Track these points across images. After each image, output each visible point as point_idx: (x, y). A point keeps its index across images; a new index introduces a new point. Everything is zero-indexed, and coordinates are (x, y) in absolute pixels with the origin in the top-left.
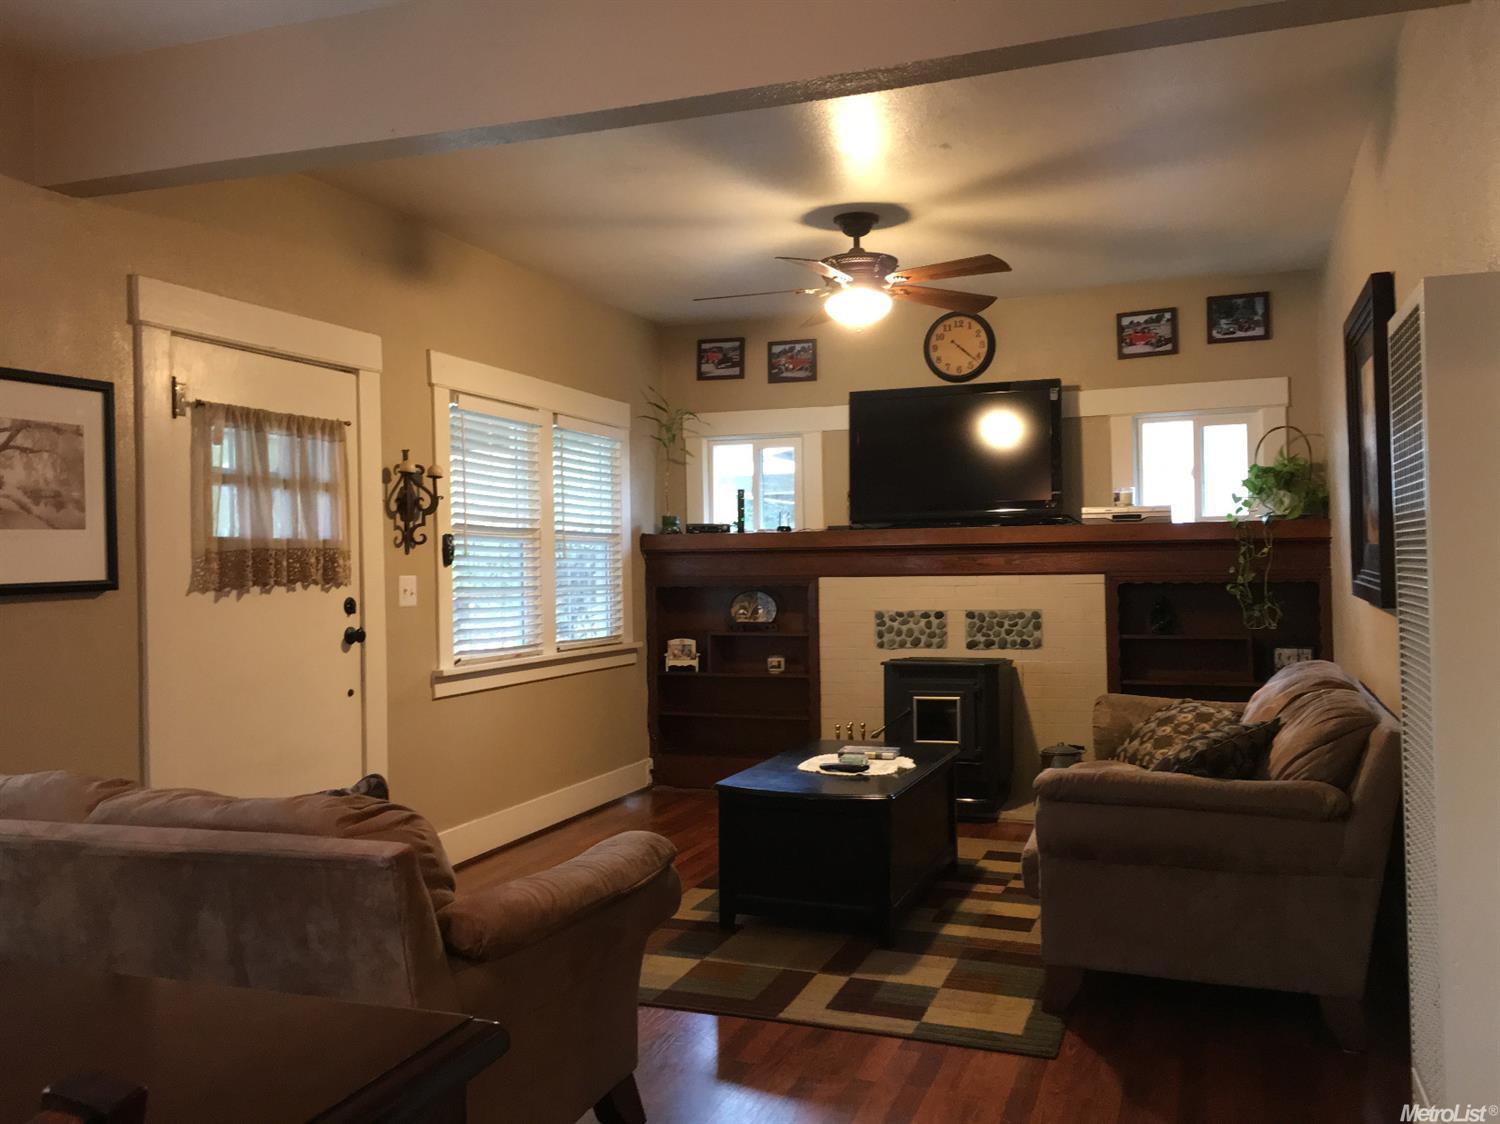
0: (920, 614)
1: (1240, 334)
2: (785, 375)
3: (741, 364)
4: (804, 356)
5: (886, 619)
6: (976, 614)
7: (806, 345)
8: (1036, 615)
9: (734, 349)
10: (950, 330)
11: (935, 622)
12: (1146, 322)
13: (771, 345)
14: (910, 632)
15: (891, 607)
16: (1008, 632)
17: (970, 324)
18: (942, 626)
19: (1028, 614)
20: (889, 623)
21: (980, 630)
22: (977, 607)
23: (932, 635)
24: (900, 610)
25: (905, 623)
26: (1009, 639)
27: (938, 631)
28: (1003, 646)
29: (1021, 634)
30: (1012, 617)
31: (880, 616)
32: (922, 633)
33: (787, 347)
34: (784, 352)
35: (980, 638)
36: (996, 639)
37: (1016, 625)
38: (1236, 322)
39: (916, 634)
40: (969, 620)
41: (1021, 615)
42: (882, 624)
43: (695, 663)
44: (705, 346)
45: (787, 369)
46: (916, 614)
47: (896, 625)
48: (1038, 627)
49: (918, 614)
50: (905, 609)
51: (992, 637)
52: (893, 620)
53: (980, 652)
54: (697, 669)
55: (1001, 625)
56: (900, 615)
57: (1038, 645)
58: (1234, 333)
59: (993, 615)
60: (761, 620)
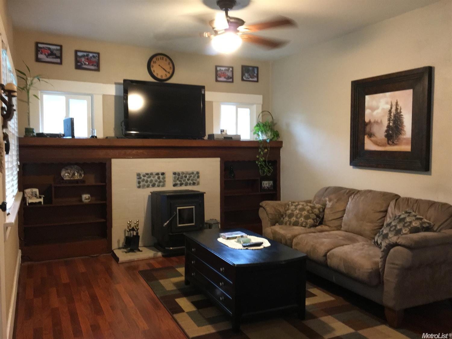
0: (156, 173)
1: (251, 79)
2: (84, 66)
3: (60, 57)
4: (93, 59)
5: (141, 176)
6: (177, 173)
7: (95, 55)
8: (198, 173)
9: (57, 50)
10: (158, 60)
11: (161, 176)
12: (225, 70)
13: (76, 52)
14: (151, 181)
15: (143, 171)
16: (188, 180)
17: (166, 59)
18: (164, 178)
19: (195, 173)
20: (143, 178)
21: (178, 179)
22: (178, 170)
23: (160, 182)
24: (147, 172)
25: (149, 177)
26: (189, 182)
27: (162, 180)
28: (186, 185)
29: (192, 180)
30: (190, 174)
31: (138, 175)
32: (156, 181)
33: (85, 54)
34: (84, 56)
35: (178, 182)
36: (184, 183)
37: (191, 177)
38: (250, 75)
39: (154, 182)
40: (174, 176)
41: (193, 173)
42: (140, 178)
43: (41, 200)
44: (40, 45)
45: (85, 64)
46: (154, 173)
47: (145, 178)
48: (198, 177)
49: (154, 174)
50: (149, 172)
51: (183, 182)
52: (144, 176)
53: (178, 187)
54: (42, 203)
55: (186, 177)
56: (147, 174)
57: (198, 184)
58: (249, 78)
59: (183, 173)
60: (76, 178)
